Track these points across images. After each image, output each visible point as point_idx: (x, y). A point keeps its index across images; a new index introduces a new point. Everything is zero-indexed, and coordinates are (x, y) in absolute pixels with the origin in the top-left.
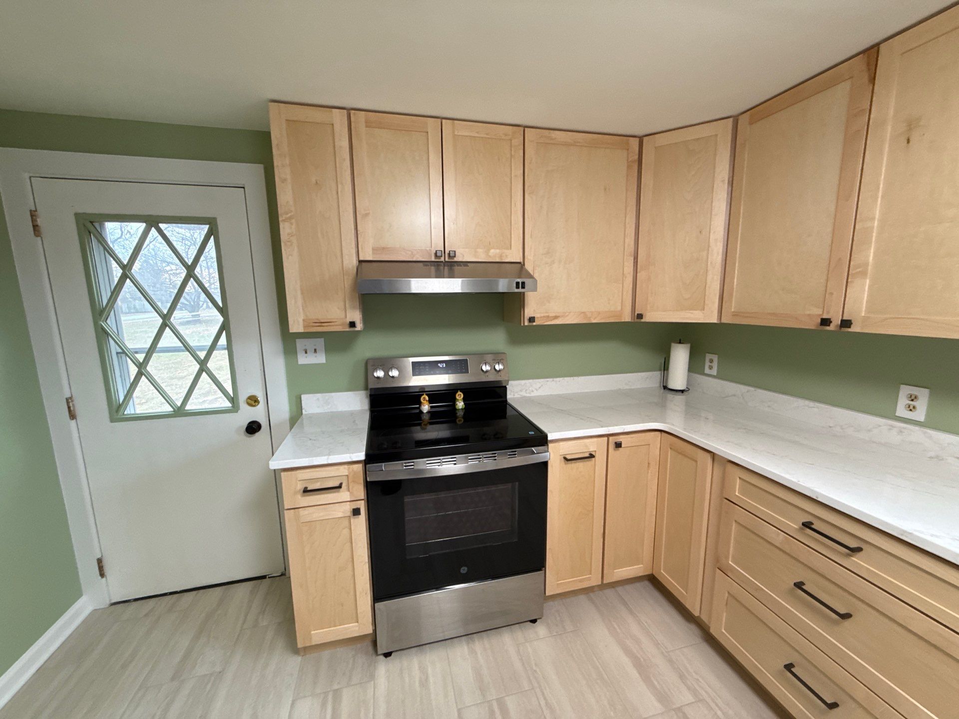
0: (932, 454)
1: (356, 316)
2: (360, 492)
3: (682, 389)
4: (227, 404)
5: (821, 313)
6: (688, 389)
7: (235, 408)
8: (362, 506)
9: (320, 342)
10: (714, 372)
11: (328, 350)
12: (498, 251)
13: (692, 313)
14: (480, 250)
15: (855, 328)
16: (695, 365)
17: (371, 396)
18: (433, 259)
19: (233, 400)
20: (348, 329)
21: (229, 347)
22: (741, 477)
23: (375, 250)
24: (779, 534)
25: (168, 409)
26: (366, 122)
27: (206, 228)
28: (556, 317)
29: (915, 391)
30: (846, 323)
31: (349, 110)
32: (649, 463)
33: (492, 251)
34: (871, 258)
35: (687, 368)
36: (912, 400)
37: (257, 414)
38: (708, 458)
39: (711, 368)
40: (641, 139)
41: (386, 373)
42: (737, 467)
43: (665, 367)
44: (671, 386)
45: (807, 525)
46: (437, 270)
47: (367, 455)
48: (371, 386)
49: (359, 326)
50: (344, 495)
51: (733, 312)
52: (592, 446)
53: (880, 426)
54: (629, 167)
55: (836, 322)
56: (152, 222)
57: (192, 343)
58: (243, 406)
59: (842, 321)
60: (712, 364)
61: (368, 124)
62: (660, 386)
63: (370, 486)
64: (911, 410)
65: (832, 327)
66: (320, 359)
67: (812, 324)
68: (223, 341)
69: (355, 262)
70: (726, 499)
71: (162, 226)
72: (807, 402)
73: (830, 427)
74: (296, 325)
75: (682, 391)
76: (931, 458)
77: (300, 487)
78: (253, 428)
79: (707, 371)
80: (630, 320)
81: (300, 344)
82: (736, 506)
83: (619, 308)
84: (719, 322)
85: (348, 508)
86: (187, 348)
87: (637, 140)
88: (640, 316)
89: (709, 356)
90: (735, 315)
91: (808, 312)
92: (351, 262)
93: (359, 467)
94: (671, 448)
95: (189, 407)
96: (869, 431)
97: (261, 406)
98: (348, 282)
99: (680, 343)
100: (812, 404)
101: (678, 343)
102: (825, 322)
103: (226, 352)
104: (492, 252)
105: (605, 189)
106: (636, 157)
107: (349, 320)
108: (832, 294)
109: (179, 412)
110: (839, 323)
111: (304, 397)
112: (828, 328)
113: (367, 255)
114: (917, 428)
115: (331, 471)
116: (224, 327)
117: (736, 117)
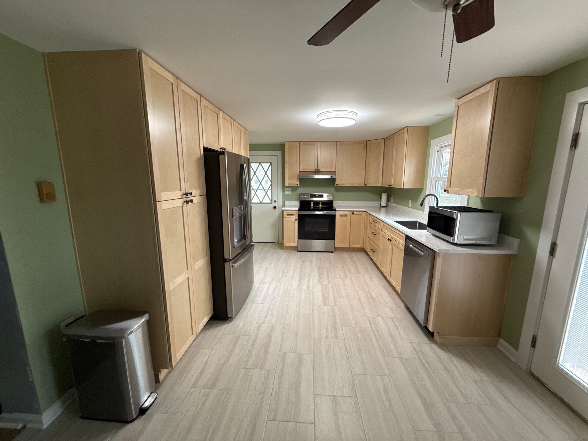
1: (298, 183)
2: (297, 216)
3: (385, 206)
4: (270, 202)
7: (272, 203)
8: (297, 219)
9: (290, 189)
11: (291, 191)
12: (330, 169)
13: (377, 184)
14: (325, 169)
16: (388, 200)
17: (300, 202)
18: (315, 171)
19: (271, 201)
20: (296, 185)
21: (272, 190)
23: (303, 169)
25: (259, 202)
27: (270, 164)
28: (344, 184)
29: (410, 200)
31: (299, 142)
32: (362, 219)
35: (386, 200)
36: (410, 203)
37: (276, 204)
40: (367, 141)
41: (304, 197)
43: (381, 200)
44: (382, 205)
45: (374, 221)
46: (316, 173)
47: (299, 209)
48: (301, 199)
49: (299, 185)
50: (294, 217)
52: (347, 213)
53: (407, 209)
54: (364, 148)
56: (260, 163)
57: (265, 188)
58: (273, 202)
61: (303, 144)
62: (380, 206)
63: (299, 215)
64: (410, 205)
66: (290, 193)
68: (270, 188)
69: (299, 172)
70: (370, 222)
71: (262, 164)
74: (287, 184)
77: (286, 214)
78: (275, 207)
80: (364, 186)
81: (286, 189)
83: (361, 183)
84: (381, 186)
85: (295, 219)
86: (264, 189)
87: (366, 142)
88: (366, 185)
92: (298, 172)
93: (297, 211)
95: (263, 202)
97: (277, 203)
98: (297, 176)
101: (384, 193)
103: (271, 191)
104: (328, 169)
106: (366, 146)
107: (297, 184)
109: (261, 203)
111: (286, 201)
113: (301, 170)
115: (292, 212)
116: (271, 185)
117: (385, 139)
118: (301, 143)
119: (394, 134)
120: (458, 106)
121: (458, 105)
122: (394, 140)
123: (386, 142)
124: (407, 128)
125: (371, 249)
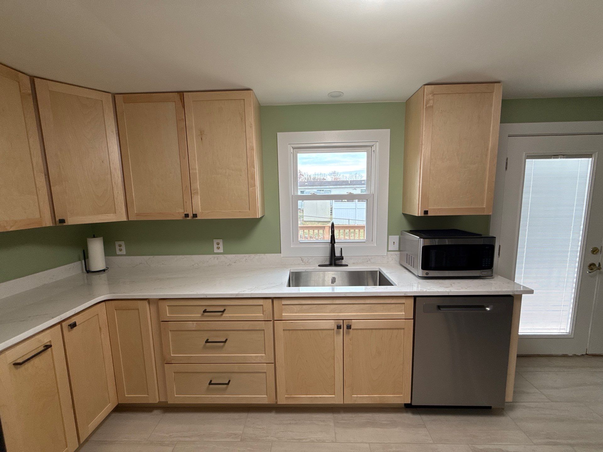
0: (228, 264)
3: (103, 269)
5: (183, 211)
6: (107, 268)
10: (124, 252)
13: (108, 216)
15: (199, 218)
16: (109, 251)
22: (169, 305)
24: (193, 324)
29: (219, 241)
30: (195, 216)
32: (100, 328)
34: (198, 187)
35: (103, 253)
36: (218, 245)
38: (146, 303)
39: (121, 250)
40: (32, 78)
42: (165, 301)
43: (85, 256)
44: (93, 269)
45: (205, 311)
51: (136, 213)
53: (211, 259)
54: (23, 98)
55: (191, 215)
59: (193, 215)
60: (121, 247)
62: (83, 272)
64: (218, 249)
65: (189, 218)
67: (180, 217)
70: (162, 321)
72: (181, 256)
73: (193, 265)
75: (104, 270)
76: (228, 265)
79: (118, 252)
80: (51, 225)
82: (169, 322)
83: (38, 216)
84: (127, 220)
87: (29, 77)
88: (62, 221)
89: (117, 243)
90: (138, 215)
91: (177, 211)
94: (116, 310)
96: (208, 262)
99: (94, 237)
100: (183, 257)
101: (93, 238)
102: (187, 216)
108: (186, 202)
110: (192, 216)
112: (188, 218)
114: (222, 255)
117: (113, 95)
119: (179, 92)
121: (434, 93)
122: (182, 106)
124: (252, 92)
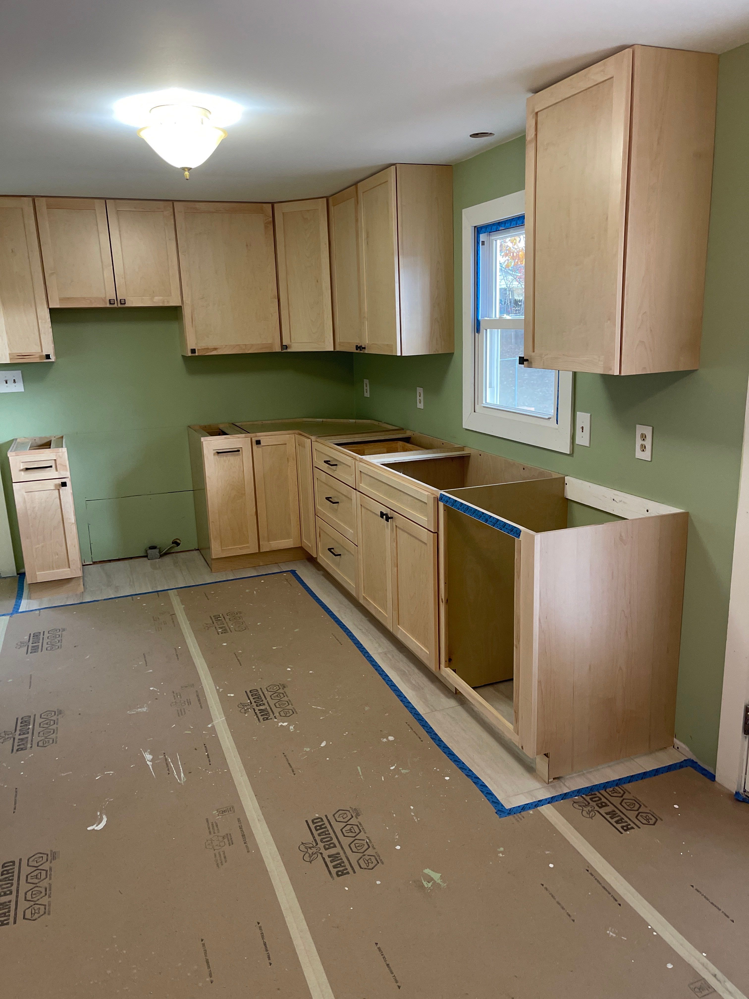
1: (51, 349)
2: (66, 472)
9: (17, 374)
10: (368, 394)
11: (25, 380)
12: (161, 298)
18: (108, 306)
20: (43, 361)
22: (316, 448)
23: (61, 300)
24: (324, 475)
26: (47, 205)
28: (215, 349)
31: (33, 198)
32: (288, 459)
33: (156, 298)
39: (367, 391)
49: (53, 359)
50: (52, 473)
51: (339, 343)
52: (238, 443)
54: (266, 227)
60: (367, 388)
61: (49, 207)
66: (17, 388)
69: (47, 310)
70: (314, 466)
74: (4, 358)
77: (24, 466)
79: (365, 394)
80: (280, 351)
81: (2, 375)
83: (270, 341)
85: (58, 483)
88: (286, 347)
90: (340, 345)
92: (44, 310)
93: (64, 455)
105: (247, 245)
106: (271, 219)
107: (45, 353)
113: (55, 304)
115: (45, 457)
117: (327, 198)
118: (42, 204)
119: (356, 184)
120: (537, 113)
121: (536, 110)
122: (357, 202)
123: (332, 208)
124: (393, 168)
125: (330, 550)
